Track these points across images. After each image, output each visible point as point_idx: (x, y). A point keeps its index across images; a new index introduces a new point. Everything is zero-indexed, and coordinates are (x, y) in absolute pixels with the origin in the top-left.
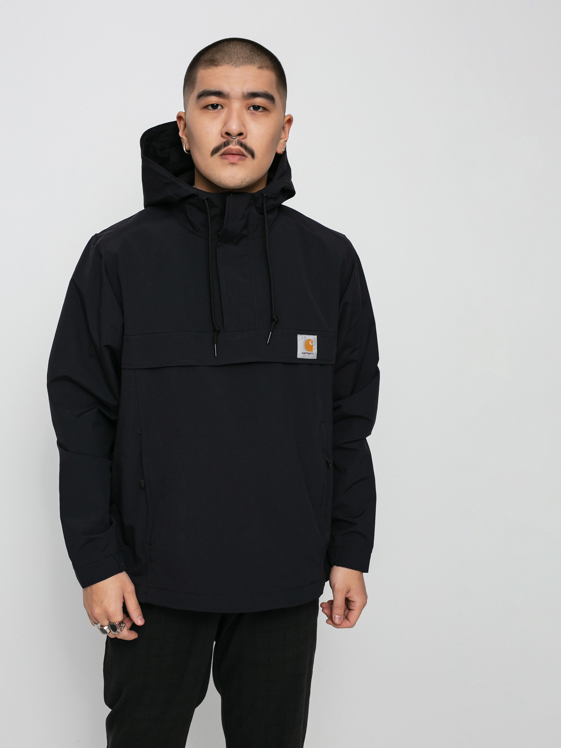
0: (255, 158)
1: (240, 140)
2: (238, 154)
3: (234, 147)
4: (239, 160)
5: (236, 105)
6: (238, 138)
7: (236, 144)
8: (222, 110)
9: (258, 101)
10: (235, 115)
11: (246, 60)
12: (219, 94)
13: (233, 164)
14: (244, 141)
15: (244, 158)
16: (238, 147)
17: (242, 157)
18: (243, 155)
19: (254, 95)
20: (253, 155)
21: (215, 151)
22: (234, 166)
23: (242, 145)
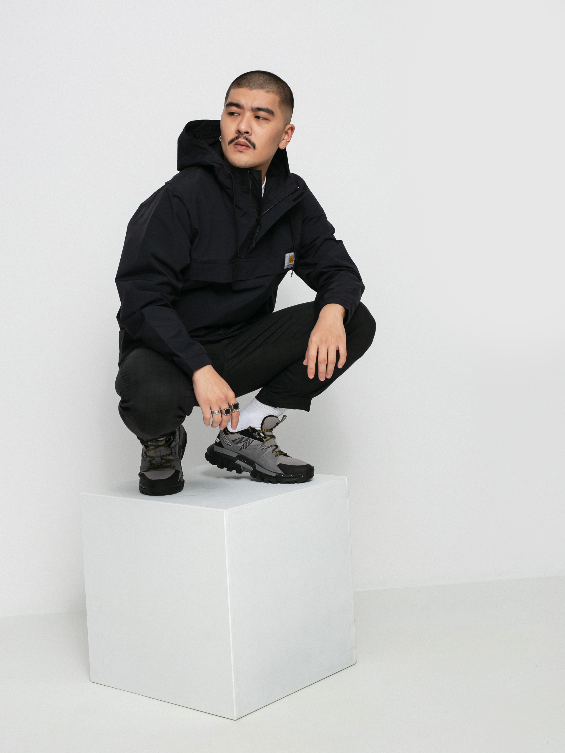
0: (256, 149)
1: (247, 136)
2: (244, 145)
3: (242, 140)
4: (245, 149)
5: (248, 115)
6: (246, 135)
7: (243, 138)
8: (239, 116)
9: (262, 114)
10: (245, 120)
11: (259, 86)
12: (237, 105)
13: (241, 152)
14: (249, 137)
15: (248, 148)
16: (245, 140)
17: (247, 148)
18: (248, 147)
19: (260, 109)
20: (254, 147)
21: (231, 142)
22: (241, 153)
23: (247, 139)
